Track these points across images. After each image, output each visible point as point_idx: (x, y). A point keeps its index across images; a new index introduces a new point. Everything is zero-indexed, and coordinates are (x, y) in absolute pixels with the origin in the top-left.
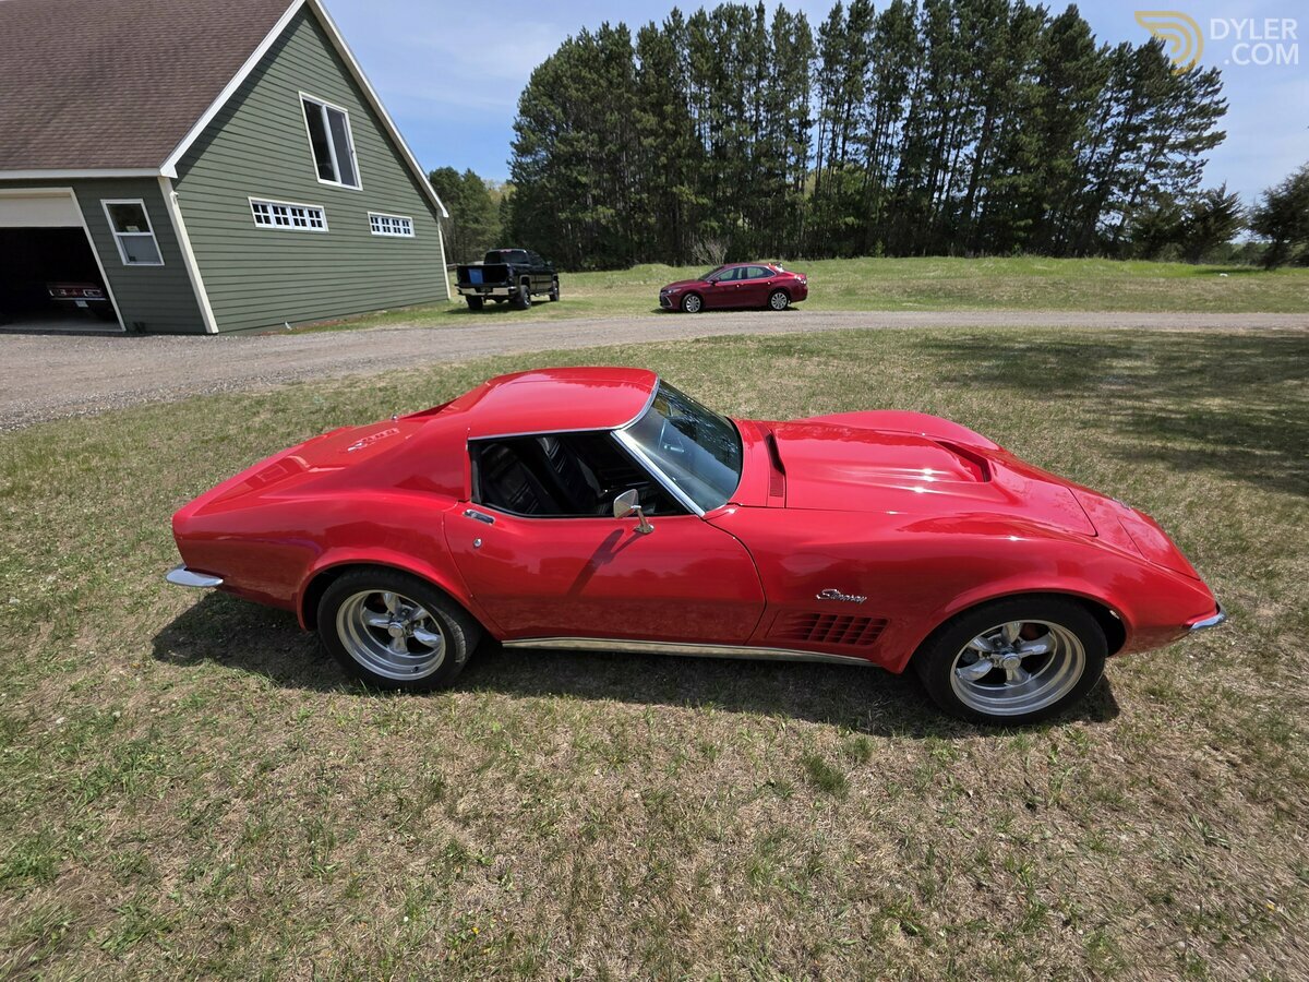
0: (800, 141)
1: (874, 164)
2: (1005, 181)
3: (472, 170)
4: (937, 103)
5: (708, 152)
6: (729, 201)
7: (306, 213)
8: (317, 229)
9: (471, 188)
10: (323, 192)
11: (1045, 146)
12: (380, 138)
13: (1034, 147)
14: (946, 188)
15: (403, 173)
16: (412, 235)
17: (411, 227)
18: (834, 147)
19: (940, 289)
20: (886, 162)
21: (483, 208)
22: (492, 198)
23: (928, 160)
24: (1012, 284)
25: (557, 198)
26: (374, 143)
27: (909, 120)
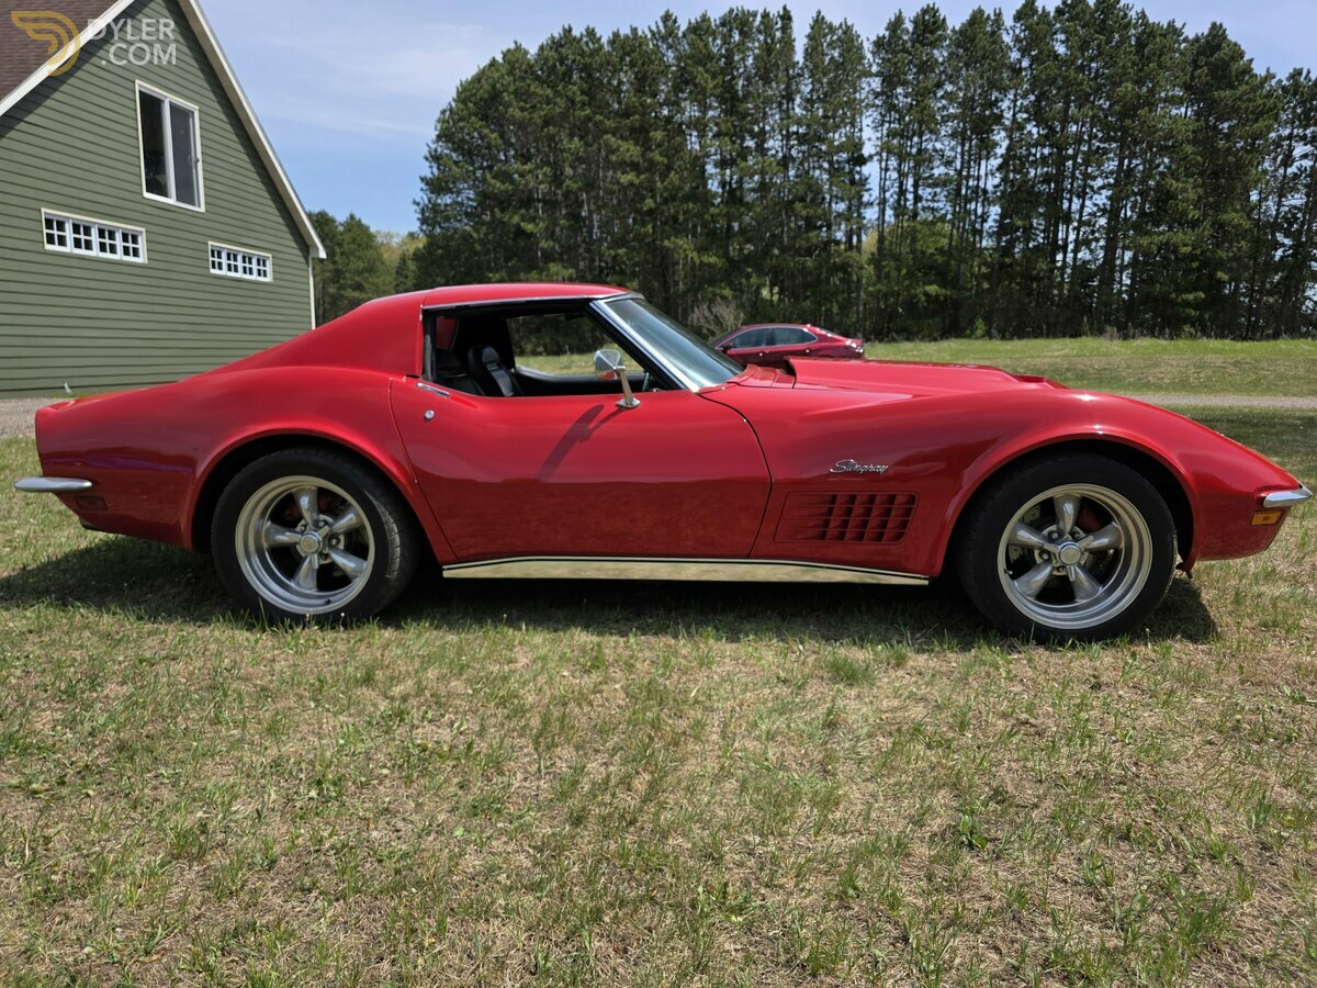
0: (853, 182)
1: (961, 215)
2: (1156, 239)
3: (357, 216)
4: (1046, 137)
5: (715, 195)
6: (747, 259)
7: (119, 236)
8: (131, 259)
9: (354, 241)
10: (149, 210)
11: (1207, 195)
12: (239, 147)
13: (1192, 195)
14: (1071, 247)
15: (266, 195)
16: (268, 279)
17: (269, 268)
18: (902, 192)
19: (1068, 370)
20: (980, 211)
21: (371, 270)
22: (386, 256)
23: (1041, 210)
24: (1175, 363)
25: (487, 253)
26: (229, 151)
27: (1007, 158)
